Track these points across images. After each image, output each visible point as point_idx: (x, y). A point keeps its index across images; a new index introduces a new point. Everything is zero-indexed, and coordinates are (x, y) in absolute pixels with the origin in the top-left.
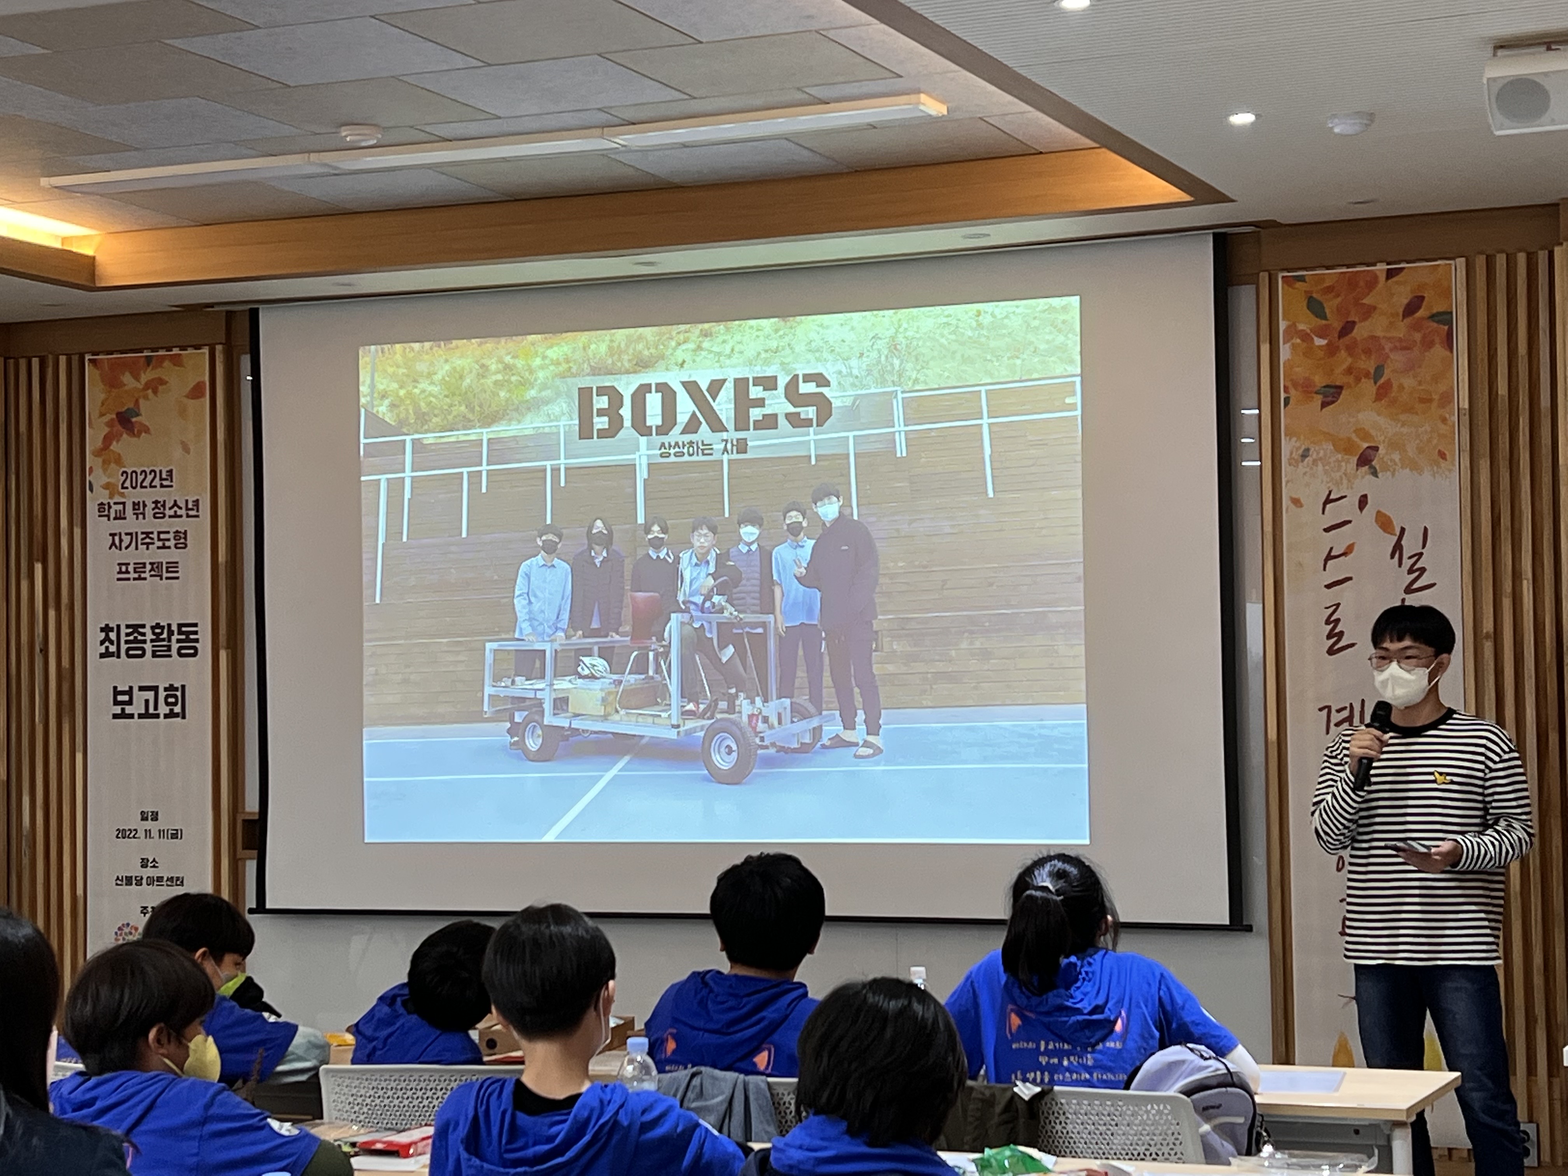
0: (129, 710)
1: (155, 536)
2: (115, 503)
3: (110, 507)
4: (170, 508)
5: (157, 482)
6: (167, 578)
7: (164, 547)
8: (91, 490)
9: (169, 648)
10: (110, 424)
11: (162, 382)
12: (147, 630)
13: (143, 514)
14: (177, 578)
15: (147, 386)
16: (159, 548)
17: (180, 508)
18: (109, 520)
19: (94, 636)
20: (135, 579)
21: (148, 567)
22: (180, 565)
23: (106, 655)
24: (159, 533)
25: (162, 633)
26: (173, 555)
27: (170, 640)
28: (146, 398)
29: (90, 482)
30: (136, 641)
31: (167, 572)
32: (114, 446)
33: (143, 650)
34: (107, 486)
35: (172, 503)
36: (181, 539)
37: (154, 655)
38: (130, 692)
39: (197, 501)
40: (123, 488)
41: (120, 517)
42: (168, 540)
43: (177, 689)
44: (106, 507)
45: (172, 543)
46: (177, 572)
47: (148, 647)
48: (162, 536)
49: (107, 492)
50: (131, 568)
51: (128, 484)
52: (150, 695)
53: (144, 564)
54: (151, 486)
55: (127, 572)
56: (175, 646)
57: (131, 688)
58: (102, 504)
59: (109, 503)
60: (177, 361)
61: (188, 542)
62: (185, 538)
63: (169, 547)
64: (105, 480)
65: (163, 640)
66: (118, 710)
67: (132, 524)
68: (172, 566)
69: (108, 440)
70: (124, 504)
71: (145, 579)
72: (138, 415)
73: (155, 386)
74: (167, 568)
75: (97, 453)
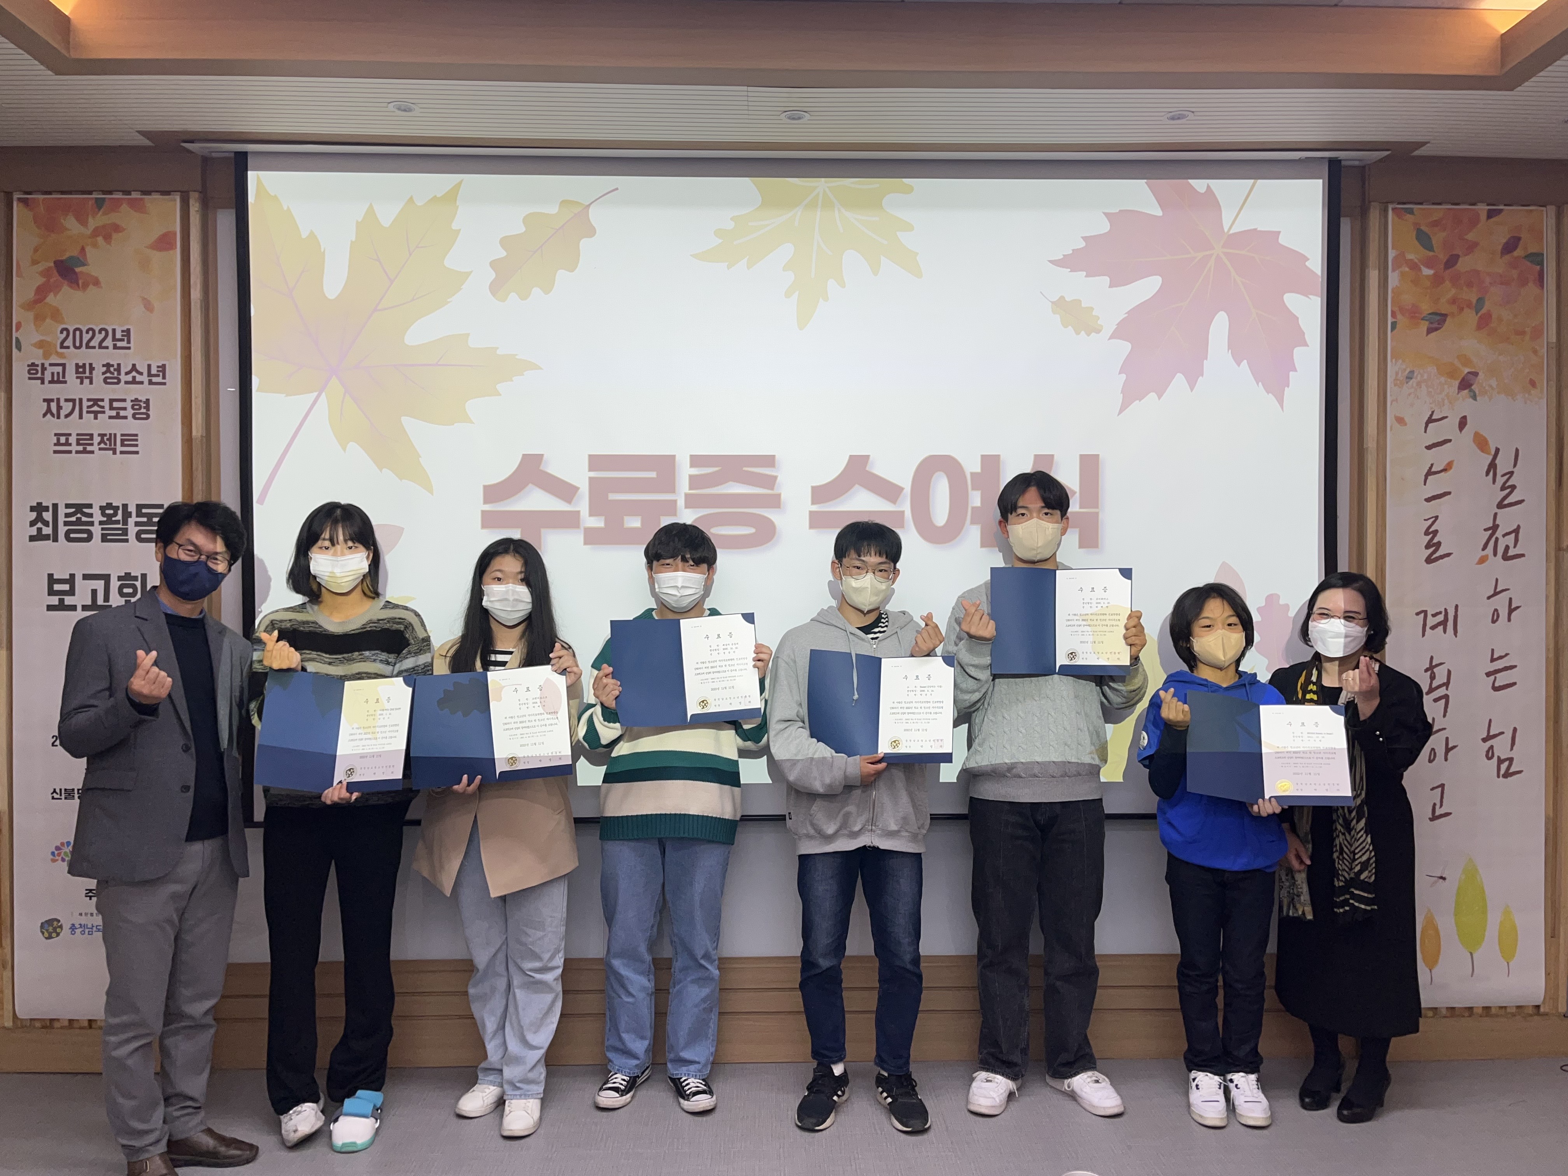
0: (68, 601)
1: (106, 404)
2: (51, 365)
3: (44, 369)
4: (127, 373)
5: (109, 342)
6: (122, 452)
7: (118, 417)
8: (19, 348)
9: (125, 532)
10: (46, 273)
11: (117, 228)
12: (96, 511)
13: (91, 379)
14: (137, 453)
15: (96, 232)
16: (111, 417)
17: (141, 374)
18: (43, 383)
19: (22, 517)
20: (77, 452)
21: (97, 439)
22: (139, 438)
23: (39, 537)
24: (111, 401)
25: (115, 514)
26: (131, 426)
27: (125, 522)
28: (95, 245)
29: (17, 340)
30: (79, 522)
31: (122, 445)
32: (51, 299)
33: (90, 533)
34: (40, 345)
35: (130, 367)
36: (142, 409)
37: (104, 539)
38: (71, 580)
39: (164, 366)
40: (62, 347)
41: (59, 380)
42: (125, 409)
43: (135, 578)
44: (39, 369)
45: (129, 412)
46: (137, 445)
47: (97, 530)
48: (115, 404)
49: (41, 351)
50: (73, 440)
51: (69, 342)
52: (99, 585)
53: (91, 435)
54: (100, 347)
55: (67, 444)
56: (132, 530)
57: (72, 576)
58: (33, 364)
59: (43, 365)
60: (138, 206)
61: (150, 413)
62: (147, 408)
63: (125, 418)
64: (36, 337)
65: (118, 522)
66: (55, 601)
67: (73, 388)
68: (130, 440)
69: (42, 292)
70: (64, 366)
71: (92, 452)
72: (84, 265)
73: (108, 233)
74: (122, 441)
75: (29, 306)
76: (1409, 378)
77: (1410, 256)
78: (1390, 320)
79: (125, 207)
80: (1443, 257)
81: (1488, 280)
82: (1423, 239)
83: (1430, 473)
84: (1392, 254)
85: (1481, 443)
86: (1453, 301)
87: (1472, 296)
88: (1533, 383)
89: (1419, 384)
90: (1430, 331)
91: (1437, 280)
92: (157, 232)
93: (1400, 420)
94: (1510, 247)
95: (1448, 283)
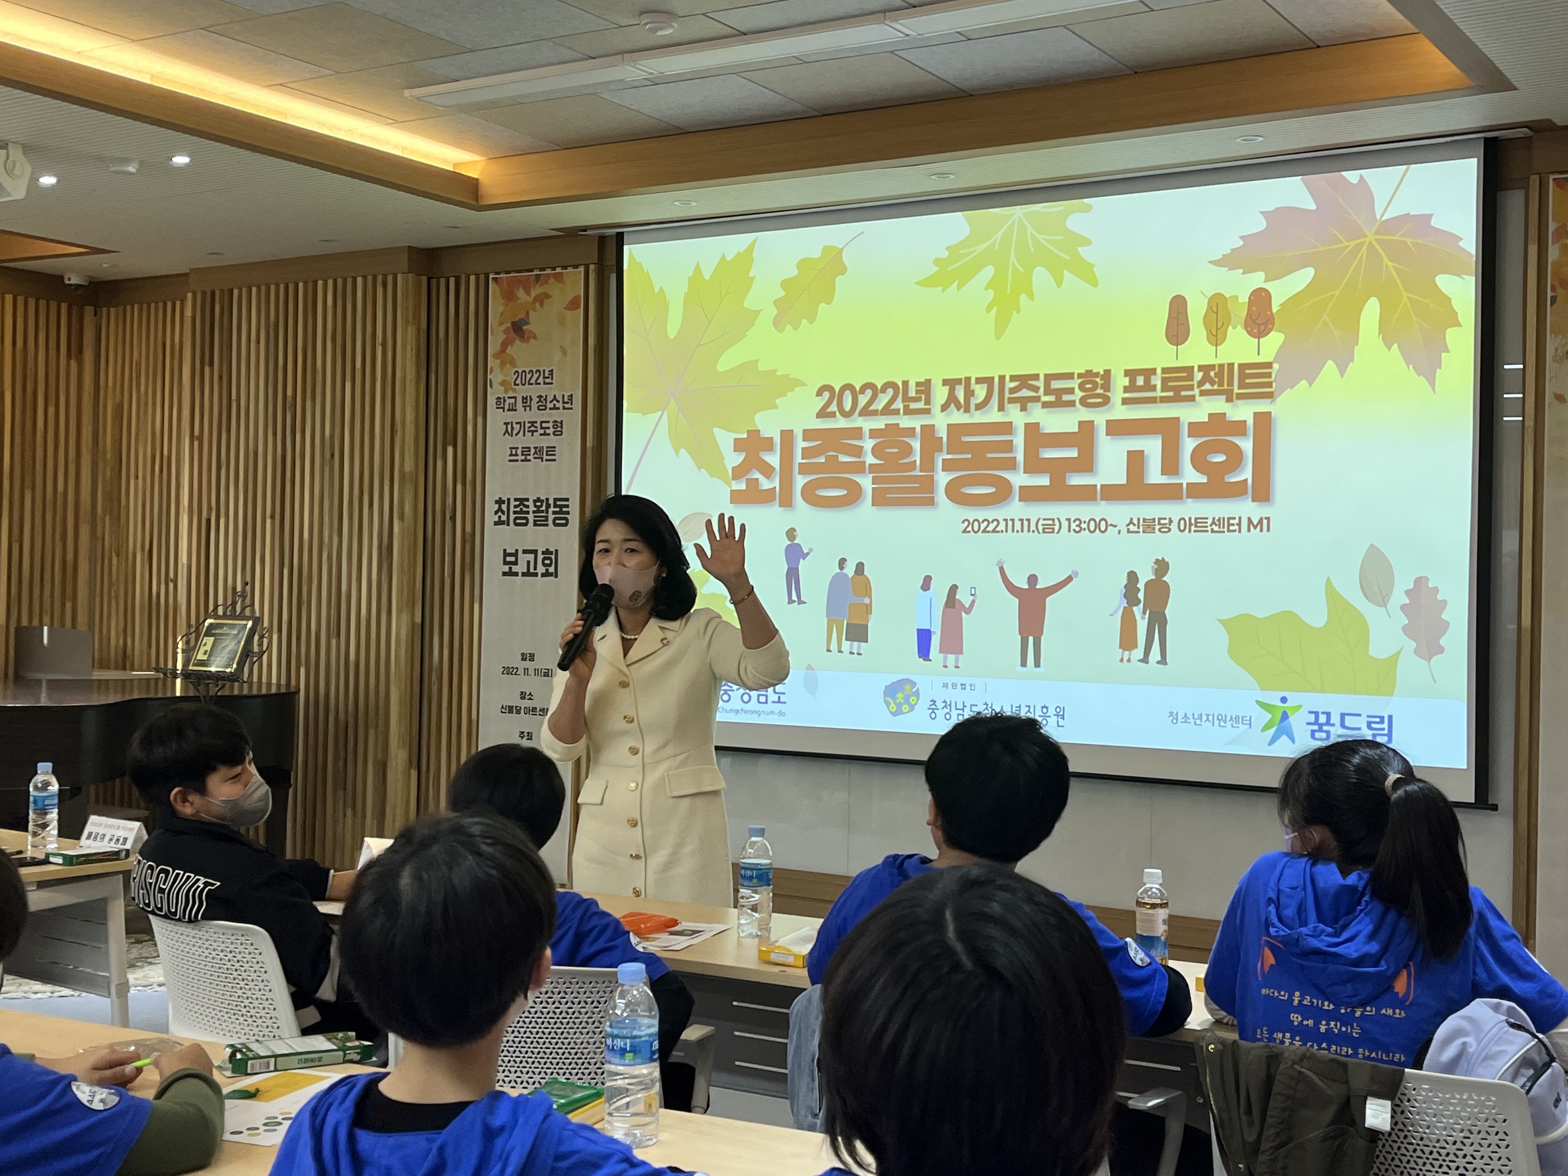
0: (515, 569)
1: (538, 425)
2: (509, 398)
3: (505, 401)
4: (551, 402)
5: (541, 380)
6: (547, 460)
7: (545, 434)
8: (491, 387)
9: (547, 519)
10: (506, 331)
11: (547, 296)
12: (530, 503)
13: (530, 406)
14: (554, 460)
15: (535, 300)
16: (541, 435)
17: (558, 402)
18: (504, 411)
19: (491, 507)
20: (522, 461)
21: (533, 451)
22: (556, 449)
23: (499, 523)
24: (542, 422)
25: (541, 506)
26: (552, 441)
27: (547, 513)
28: (534, 309)
29: (491, 380)
30: (521, 512)
32: (509, 350)
33: (527, 519)
34: (503, 383)
35: (552, 397)
36: (558, 428)
38: (515, 554)
39: (571, 395)
40: (515, 384)
41: (512, 409)
42: (548, 428)
43: (551, 553)
44: (502, 401)
45: (551, 431)
46: (554, 455)
47: (531, 517)
48: (544, 425)
49: (503, 388)
50: (519, 452)
51: (518, 381)
52: (531, 557)
53: (529, 448)
54: (537, 384)
55: (516, 455)
56: (551, 517)
57: (517, 550)
58: (499, 398)
59: (504, 398)
61: (564, 430)
62: (562, 427)
63: (549, 434)
64: (501, 378)
65: (542, 512)
66: (506, 568)
67: (520, 414)
68: (551, 450)
69: (505, 345)
70: (515, 398)
71: (529, 460)
72: (527, 324)
73: (542, 299)
74: (547, 451)
75: (496, 356)
78: (1549, 294)
79: (552, 280)
84: (1552, 226)
92: (570, 296)
93: (1559, 398)
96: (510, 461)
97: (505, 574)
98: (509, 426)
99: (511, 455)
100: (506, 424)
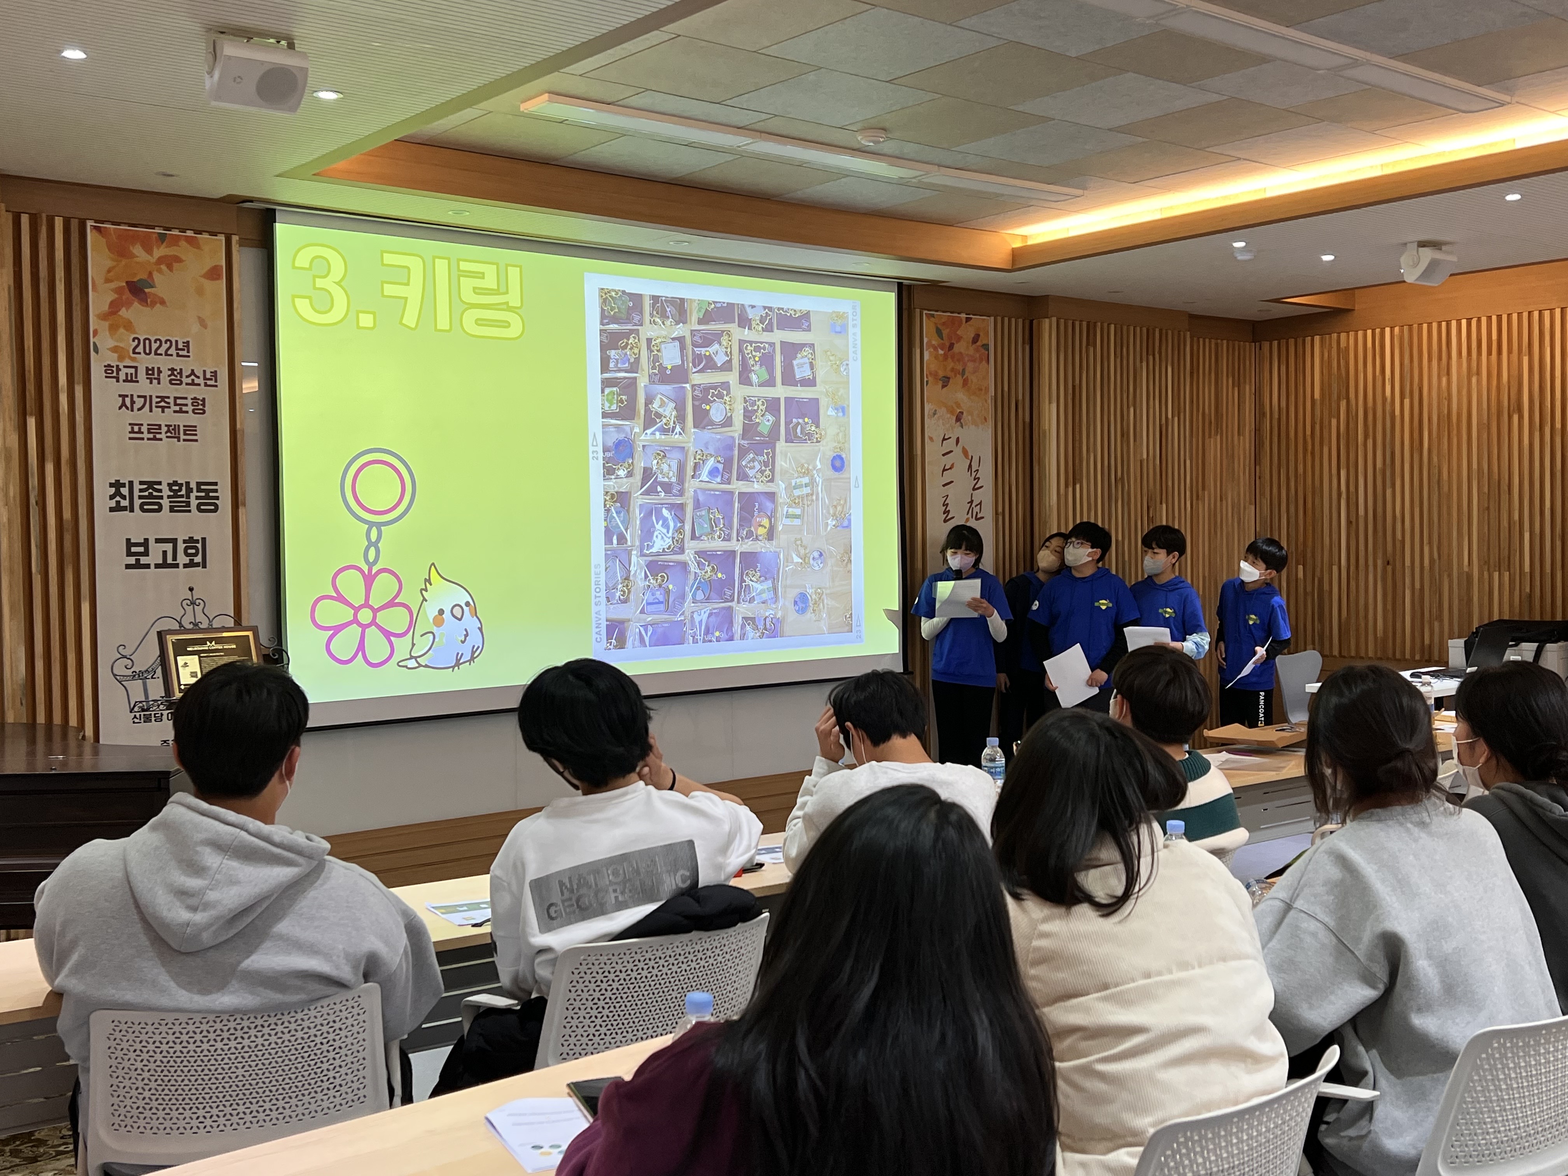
0: (144, 560)
1: (171, 401)
2: (125, 367)
3: (118, 370)
4: (187, 377)
5: (172, 351)
6: (184, 440)
7: (181, 411)
8: (96, 351)
9: (188, 504)
10: (119, 291)
11: (177, 259)
12: (164, 487)
13: (159, 380)
14: (196, 440)
15: (161, 261)
16: (175, 412)
17: (198, 377)
18: (118, 381)
19: (102, 490)
20: (149, 439)
21: (164, 429)
22: (198, 429)
23: (118, 508)
24: (176, 398)
25: (180, 490)
26: (191, 419)
27: (188, 497)
28: (160, 272)
29: (95, 344)
30: (151, 496)
31: (185, 434)
32: (123, 312)
33: (160, 505)
34: (115, 349)
35: (189, 372)
36: (199, 406)
37: (172, 510)
38: (146, 543)
39: (217, 372)
40: (134, 353)
41: (132, 379)
42: (186, 405)
43: (197, 541)
44: (114, 369)
45: (190, 408)
46: (196, 435)
47: (165, 503)
48: (179, 401)
50: (144, 429)
51: (140, 349)
52: (169, 547)
53: (160, 426)
54: (166, 354)
55: (140, 432)
56: (194, 503)
57: (146, 540)
58: (109, 366)
59: (117, 366)
60: (191, 243)
61: (206, 409)
62: (204, 405)
63: (187, 412)
64: (111, 343)
65: (182, 496)
66: (132, 560)
67: (144, 387)
68: (191, 430)
69: (115, 307)
70: (136, 368)
71: (161, 439)
72: (152, 287)
73: (170, 262)
74: (185, 431)
75: (104, 317)
76: (934, 414)
77: (934, 342)
78: (925, 379)
79: (183, 243)
80: (948, 344)
81: (966, 359)
82: (939, 332)
83: (944, 470)
84: (925, 340)
85: (965, 452)
86: (953, 370)
87: (960, 367)
88: (985, 419)
89: (939, 419)
90: (943, 387)
91: (945, 357)
93: (931, 439)
94: (975, 340)
95: (950, 360)
96: (130, 439)
97: (128, 566)
98: (128, 400)
99: (132, 432)
100: (124, 397)
